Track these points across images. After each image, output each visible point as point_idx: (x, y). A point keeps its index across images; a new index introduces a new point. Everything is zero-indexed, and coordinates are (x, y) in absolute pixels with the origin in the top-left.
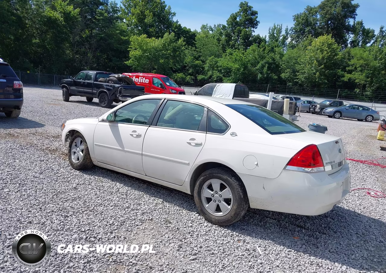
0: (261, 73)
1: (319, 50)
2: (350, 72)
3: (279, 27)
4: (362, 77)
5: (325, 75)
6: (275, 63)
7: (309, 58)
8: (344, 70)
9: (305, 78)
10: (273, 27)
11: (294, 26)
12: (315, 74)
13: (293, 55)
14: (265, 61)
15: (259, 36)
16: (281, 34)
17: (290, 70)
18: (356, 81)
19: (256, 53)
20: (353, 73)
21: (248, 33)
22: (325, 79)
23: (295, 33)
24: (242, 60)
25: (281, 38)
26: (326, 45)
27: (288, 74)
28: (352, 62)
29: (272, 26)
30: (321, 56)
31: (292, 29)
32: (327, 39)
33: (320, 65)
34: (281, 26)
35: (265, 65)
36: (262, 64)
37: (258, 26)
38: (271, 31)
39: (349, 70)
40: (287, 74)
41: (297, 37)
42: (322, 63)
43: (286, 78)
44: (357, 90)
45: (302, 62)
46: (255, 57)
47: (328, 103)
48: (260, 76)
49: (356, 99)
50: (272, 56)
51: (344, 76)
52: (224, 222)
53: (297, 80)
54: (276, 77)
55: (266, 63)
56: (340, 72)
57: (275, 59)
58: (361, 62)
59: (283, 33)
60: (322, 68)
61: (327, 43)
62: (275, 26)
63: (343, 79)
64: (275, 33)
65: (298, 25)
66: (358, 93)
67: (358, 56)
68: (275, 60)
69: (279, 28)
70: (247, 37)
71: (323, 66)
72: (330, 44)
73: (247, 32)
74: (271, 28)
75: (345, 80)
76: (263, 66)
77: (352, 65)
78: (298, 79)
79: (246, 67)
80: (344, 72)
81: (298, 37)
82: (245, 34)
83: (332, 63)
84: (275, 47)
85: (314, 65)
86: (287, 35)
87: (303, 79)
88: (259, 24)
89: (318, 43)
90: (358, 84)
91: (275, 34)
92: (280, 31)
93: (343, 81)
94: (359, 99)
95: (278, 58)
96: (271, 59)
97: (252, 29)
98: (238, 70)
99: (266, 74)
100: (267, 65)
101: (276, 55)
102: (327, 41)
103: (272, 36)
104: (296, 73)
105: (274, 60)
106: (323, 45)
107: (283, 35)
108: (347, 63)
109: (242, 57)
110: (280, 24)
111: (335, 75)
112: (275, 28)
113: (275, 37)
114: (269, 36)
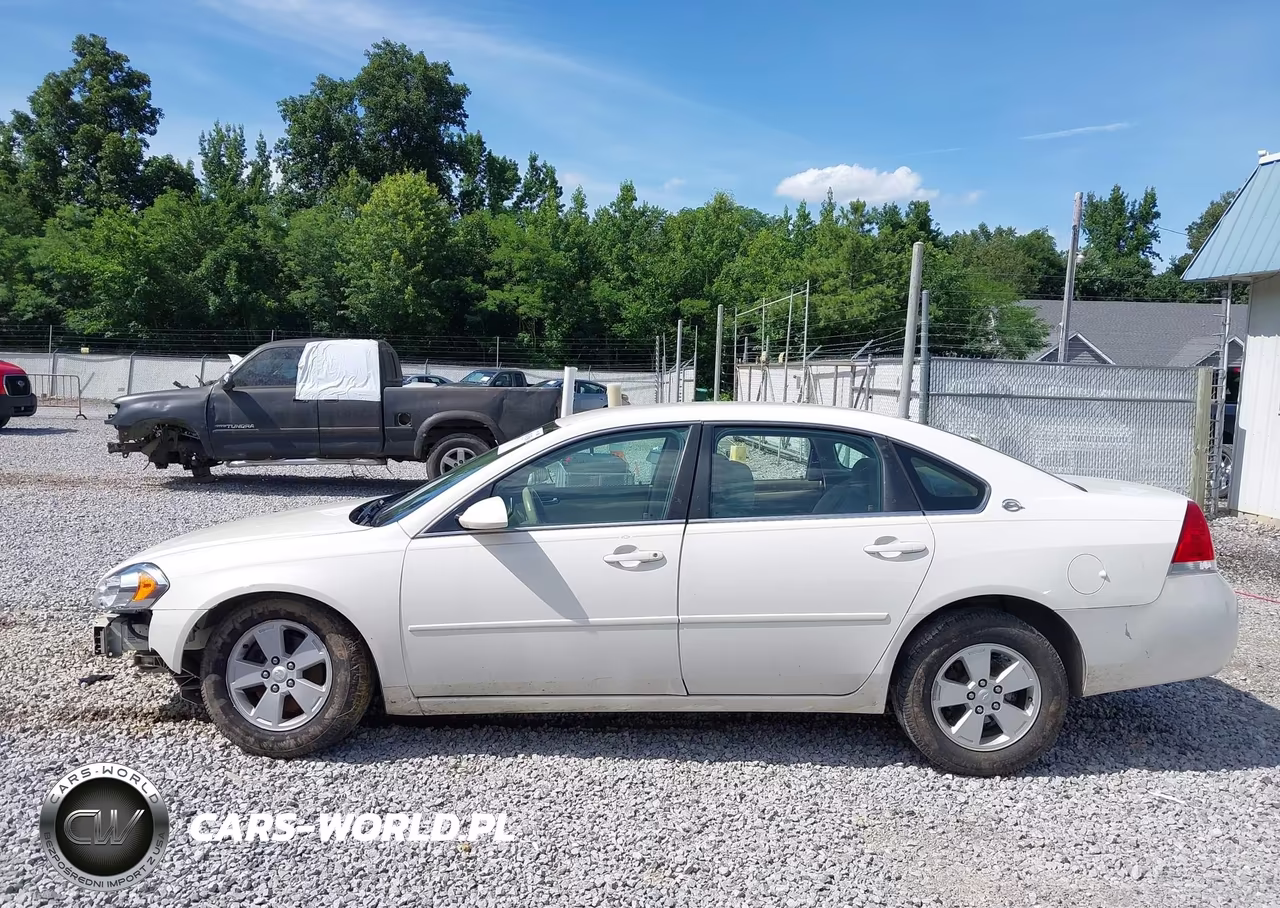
0: (217, 292)
1: (401, 217)
2: (497, 284)
3: (232, 134)
4: (534, 298)
5: (430, 295)
6: (261, 259)
7: (374, 241)
8: (479, 276)
9: (372, 304)
10: (214, 134)
11: (288, 137)
12: (399, 291)
13: (317, 231)
14: (222, 249)
15: (172, 162)
16: (245, 160)
17: (315, 279)
18: (521, 310)
19: (186, 222)
20: (507, 287)
21: (127, 149)
22: (431, 306)
23: (293, 159)
24: (135, 244)
25: (247, 172)
26: (417, 201)
27: (313, 293)
28: (498, 255)
29: (209, 130)
30: (410, 236)
31: (281, 146)
32: (415, 183)
33: (410, 261)
34: (238, 131)
35: (228, 264)
36: (216, 261)
37: (158, 127)
38: (207, 147)
39: (494, 279)
40: (309, 294)
41: (303, 170)
42: (416, 255)
43: (306, 305)
44: (525, 337)
45: (353, 254)
46: (185, 237)
47: (486, 379)
48: (213, 301)
49: (525, 361)
50: (245, 235)
51: (483, 297)
52: (1019, 761)
53: (347, 312)
54: (271, 304)
55: (228, 256)
56: (470, 285)
57: (259, 243)
58: (525, 254)
59: (251, 155)
60: (418, 274)
61: (420, 197)
62: (219, 131)
63: (483, 304)
64: (223, 155)
65: (302, 133)
66: (528, 346)
67: (513, 237)
68: (260, 247)
69: (236, 139)
70: (127, 161)
71: (420, 266)
72: (426, 200)
73: (124, 145)
74: (207, 137)
75: (490, 308)
76: (220, 269)
77: (497, 265)
78: (346, 307)
79: (155, 273)
80: (480, 285)
81: (307, 171)
82: (117, 153)
83: (444, 257)
84: (250, 203)
85: (392, 263)
86: (266, 164)
87: (365, 309)
88: (160, 120)
89: (391, 195)
90: (524, 318)
91: (224, 159)
92: (238, 148)
93: (483, 311)
94: (534, 362)
95: (269, 241)
96: (245, 244)
97: (140, 136)
98: (128, 281)
99: (237, 294)
100: (234, 264)
101: (259, 232)
102: (418, 190)
103: (214, 166)
104: (342, 289)
105: (254, 245)
106: (407, 204)
107: (251, 163)
108: (483, 259)
109: (135, 236)
110: (234, 123)
111: (459, 291)
112: (222, 139)
113: (225, 166)
114: (204, 162)
